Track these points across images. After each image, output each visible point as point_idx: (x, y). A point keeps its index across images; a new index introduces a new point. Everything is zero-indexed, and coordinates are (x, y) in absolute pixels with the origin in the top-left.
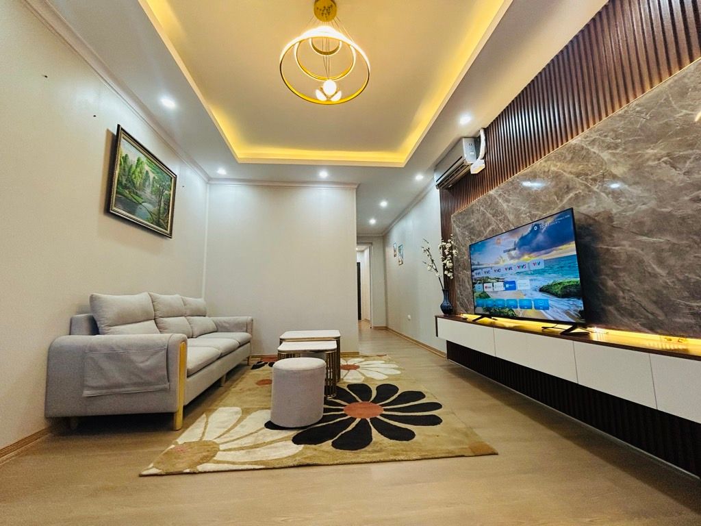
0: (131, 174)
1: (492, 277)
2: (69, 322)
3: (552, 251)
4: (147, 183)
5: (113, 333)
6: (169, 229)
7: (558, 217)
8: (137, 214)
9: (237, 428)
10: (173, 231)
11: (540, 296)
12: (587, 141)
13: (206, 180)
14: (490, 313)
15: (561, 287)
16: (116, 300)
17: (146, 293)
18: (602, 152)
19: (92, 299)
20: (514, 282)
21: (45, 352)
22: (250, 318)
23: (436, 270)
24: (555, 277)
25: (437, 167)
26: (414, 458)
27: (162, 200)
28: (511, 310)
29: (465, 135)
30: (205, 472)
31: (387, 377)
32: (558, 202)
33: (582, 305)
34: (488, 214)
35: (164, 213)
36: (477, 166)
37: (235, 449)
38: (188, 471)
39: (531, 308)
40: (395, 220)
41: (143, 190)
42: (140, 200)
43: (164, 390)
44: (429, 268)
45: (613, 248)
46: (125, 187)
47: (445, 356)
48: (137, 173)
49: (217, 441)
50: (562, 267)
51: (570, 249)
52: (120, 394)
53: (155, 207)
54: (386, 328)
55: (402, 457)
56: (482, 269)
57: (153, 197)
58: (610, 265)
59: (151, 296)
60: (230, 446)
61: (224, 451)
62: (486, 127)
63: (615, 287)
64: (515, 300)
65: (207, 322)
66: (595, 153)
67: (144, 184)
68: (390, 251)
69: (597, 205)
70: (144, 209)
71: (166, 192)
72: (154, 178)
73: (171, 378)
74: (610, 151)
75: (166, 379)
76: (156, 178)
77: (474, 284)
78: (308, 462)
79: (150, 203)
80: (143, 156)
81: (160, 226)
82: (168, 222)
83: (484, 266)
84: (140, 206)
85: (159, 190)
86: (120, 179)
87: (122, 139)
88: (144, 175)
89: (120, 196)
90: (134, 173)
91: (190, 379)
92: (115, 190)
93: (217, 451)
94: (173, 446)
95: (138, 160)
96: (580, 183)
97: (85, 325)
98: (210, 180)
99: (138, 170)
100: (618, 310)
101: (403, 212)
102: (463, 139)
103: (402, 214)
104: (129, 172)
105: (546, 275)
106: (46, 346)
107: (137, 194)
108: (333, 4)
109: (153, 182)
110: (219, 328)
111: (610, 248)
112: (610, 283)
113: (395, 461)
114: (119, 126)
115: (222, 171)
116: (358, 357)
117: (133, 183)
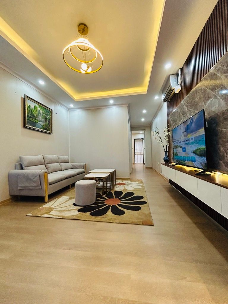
0: (32, 112)
1: (179, 145)
2: (14, 166)
3: (196, 133)
4: (40, 114)
5: (27, 169)
6: (51, 131)
7: (199, 115)
8: (36, 126)
9: (64, 204)
10: (53, 131)
11: (193, 155)
12: (216, 70)
13: (68, 110)
14: (178, 162)
15: (199, 151)
16: (28, 158)
17: (42, 155)
18: (222, 75)
19: (20, 158)
20: (185, 148)
21: (7, 175)
22: (85, 163)
23: (162, 142)
24: (198, 146)
25: (163, 91)
26: (116, 222)
27: (47, 120)
28: (184, 162)
29: (172, 73)
30: (44, 217)
31: (134, 189)
32: (204, 105)
33: (206, 160)
34: (181, 113)
35: (48, 125)
36: (177, 89)
37: (58, 211)
38: (39, 216)
39: (190, 161)
40: (154, 118)
41: (38, 118)
42: (37, 121)
43: (39, 189)
44: (158, 141)
45: (224, 130)
46: (30, 117)
47: (168, 182)
48: (35, 111)
49: (54, 208)
50: (200, 141)
51: (202, 131)
52: (27, 189)
53: (44, 123)
54: (152, 168)
55: (111, 221)
56: (176, 141)
57: (43, 119)
58: (222, 139)
59: (43, 156)
60: (57, 210)
61: (54, 211)
62: (181, 67)
63: (223, 150)
64: (185, 157)
65: (69, 165)
66: (219, 76)
67: (38, 115)
68: (152, 133)
69: (219, 106)
70: (39, 124)
71: (48, 117)
72: (42, 112)
73: (42, 185)
74: (225, 74)
75: (40, 186)
76: (43, 112)
77: (174, 148)
78: (76, 218)
79: (41, 122)
80: (36, 104)
81: (47, 130)
82: (50, 128)
83: (177, 140)
84: (38, 123)
85: (45, 116)
86: (28, 114)
87: (27, 99)
88: (38, 111)
89: (28, 121)
90: (33, 112)
91: (50, 186)
92: (26, 118)
93: (52, 211)
94: (41, 208)
95: (35, 106)
96: (213, 94)
97: (19, 167)
98: (69, 109)
99: (35, 110)
100: (224, 163)
101: (155, 114)
102: (170, 76)
103: (155, 116)
104: (31, 111)
105: (195, 145)
106: (8, 173)
107: (35, 119)
108: (85, 26)
109: (42, 114)
110: (73, 167)
111: (223, 129)
112: (222, 149)
113: (108, 222)
114: (25, 95)
115: (72, 106)
116: (128, 180)
117: (34, 115)
